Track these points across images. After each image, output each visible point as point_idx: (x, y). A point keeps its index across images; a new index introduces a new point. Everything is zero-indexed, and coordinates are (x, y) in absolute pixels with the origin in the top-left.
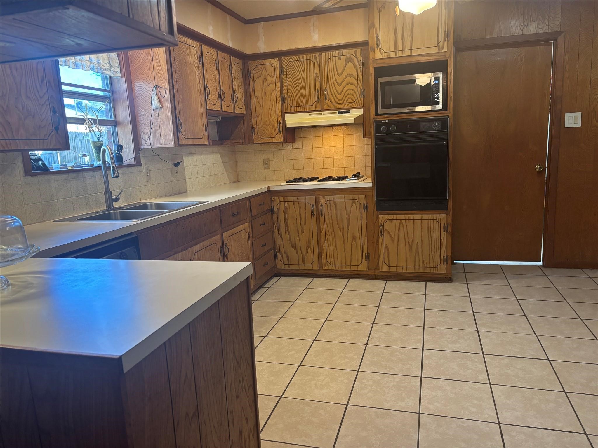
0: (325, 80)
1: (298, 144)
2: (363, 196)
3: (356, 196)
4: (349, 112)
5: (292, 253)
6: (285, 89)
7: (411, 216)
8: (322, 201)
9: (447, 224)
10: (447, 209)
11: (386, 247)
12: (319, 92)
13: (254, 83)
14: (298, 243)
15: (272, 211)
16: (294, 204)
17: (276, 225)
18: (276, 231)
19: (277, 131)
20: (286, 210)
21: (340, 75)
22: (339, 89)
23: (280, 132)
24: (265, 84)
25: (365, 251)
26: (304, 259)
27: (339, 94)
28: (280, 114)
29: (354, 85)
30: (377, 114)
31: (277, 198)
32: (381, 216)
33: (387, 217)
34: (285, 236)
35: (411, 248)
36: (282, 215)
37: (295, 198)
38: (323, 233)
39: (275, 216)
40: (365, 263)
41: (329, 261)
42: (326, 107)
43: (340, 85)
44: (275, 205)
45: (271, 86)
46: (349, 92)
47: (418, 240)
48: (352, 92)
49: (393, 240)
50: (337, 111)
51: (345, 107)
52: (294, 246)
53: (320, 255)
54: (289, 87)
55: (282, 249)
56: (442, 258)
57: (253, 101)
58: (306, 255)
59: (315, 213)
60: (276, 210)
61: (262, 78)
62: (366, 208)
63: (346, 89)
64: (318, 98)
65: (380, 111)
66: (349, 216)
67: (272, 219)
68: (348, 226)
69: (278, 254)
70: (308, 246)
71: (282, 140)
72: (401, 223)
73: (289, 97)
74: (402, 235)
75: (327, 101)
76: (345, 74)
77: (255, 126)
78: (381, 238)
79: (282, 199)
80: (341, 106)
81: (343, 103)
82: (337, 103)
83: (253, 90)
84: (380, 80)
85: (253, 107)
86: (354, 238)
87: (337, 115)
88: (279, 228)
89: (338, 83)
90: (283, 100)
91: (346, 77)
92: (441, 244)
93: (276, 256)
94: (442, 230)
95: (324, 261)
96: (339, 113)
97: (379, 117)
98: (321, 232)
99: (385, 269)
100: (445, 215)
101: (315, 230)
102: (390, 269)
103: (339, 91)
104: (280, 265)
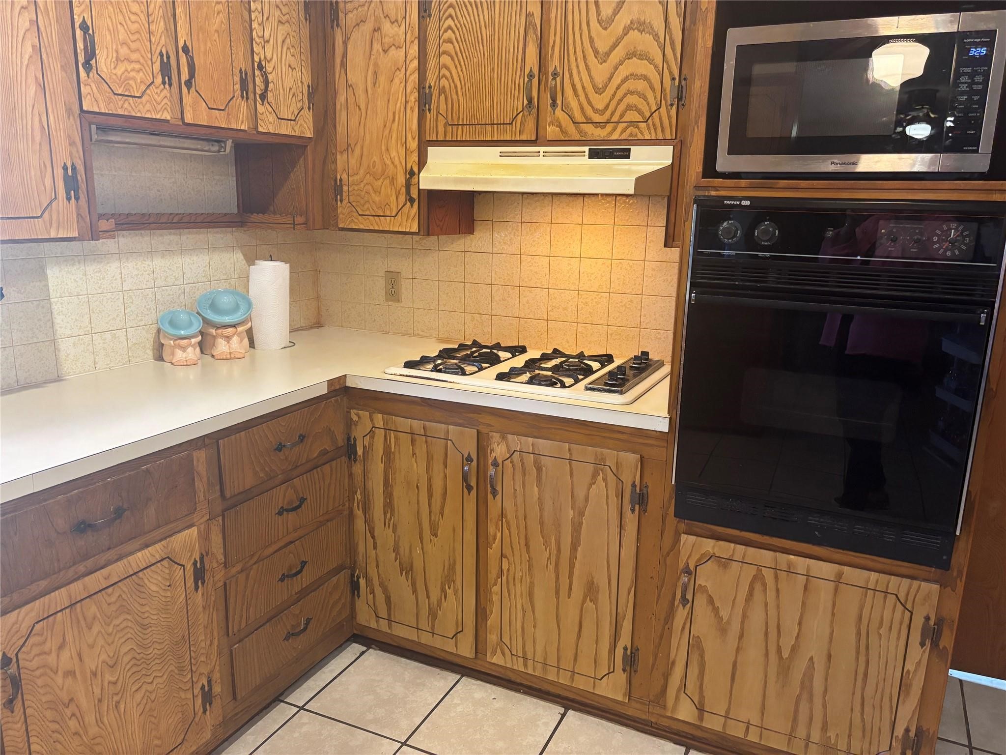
0: (554, 39)
1: (480, 240)
2: (632, 458)
3: (611, 455)
4: (625, 154)
5: (401, 586)
6: (432, 63)
7: (801, 564)
8: (499, 450)
9: (940, 621)
10: (945, 566)
11: (696, 646)
12: (535, 81)
13: (345, 43)
14: (418, 565)
15: (350, 450)
16: (413, 441)
17: (359, 496)
18: (359, 513)
19: (402, 198)
20: (388, 456)
21: (605, 24)
22: (600, 72)
23: (412, 200)
24: (377, 47)
25: (625, 640)
26: (433, 615)
27: (599, 91)
28: (414, 144)
29: (651, 62)
30: (709, 169)
31: (365, 414)
32: (687, 540)
33: (709, 545)
34: (384, 534)
35: (785, 669)
36: (377, 469)
37: (417, 425)
38: (493, 551)
39: (357, 469)
40: (620, 677)
41: (506, 640)
42: (551, 131)
43: (603, 58)
44: (358, 433)
45: (393, 52)
46: (630, 85)
47: (814, 648)
48: (641, 85)
49: (723, 629)
50: (586, 149)
51: (615, 137)
52: (407, 569)
53: (481, 614)
54: (445, 59)
55: (372, 572)
56: (899, 732)
57: (341, 99)
58: (439, 605)
59: (473, 483)
60: (360, 451)
61: (368, 27)
62: (641, 499)
63: (622, 72)
64: (530, 101)
65: (725, 162)
66: (582, 514)
67: (351, 475)
68: (575, 545)
69: (362, 582)
70: (448, 579)
71: (415, 229)
72: (758, 578)
73: (442, 91)
74: (757, 618)
75: (559, 112)
76: (623, 19)
77: (345, 176)
78: (681, 614)
79: (379, 419)
80: (600, 133)
81: (608, 122)
82: (589, 121)
83: (344, 64)
85: (341, 117)
86: (591, 591)
87: (585, 160)
88: (366, 507)
89: (596, 52)
90: (424, 100)
91: (627, 30)
92: (904, 686)
93: (355, 587)
94: (916, 637)
95: (493, 638)
96: (594, 154)
97: (718, 181)
98: (488, 545)
99: (685, 712)
100: (935, 587)
101: (470, 536)
102: (701, 718)
103: (600, 81)
104: (365, 617)
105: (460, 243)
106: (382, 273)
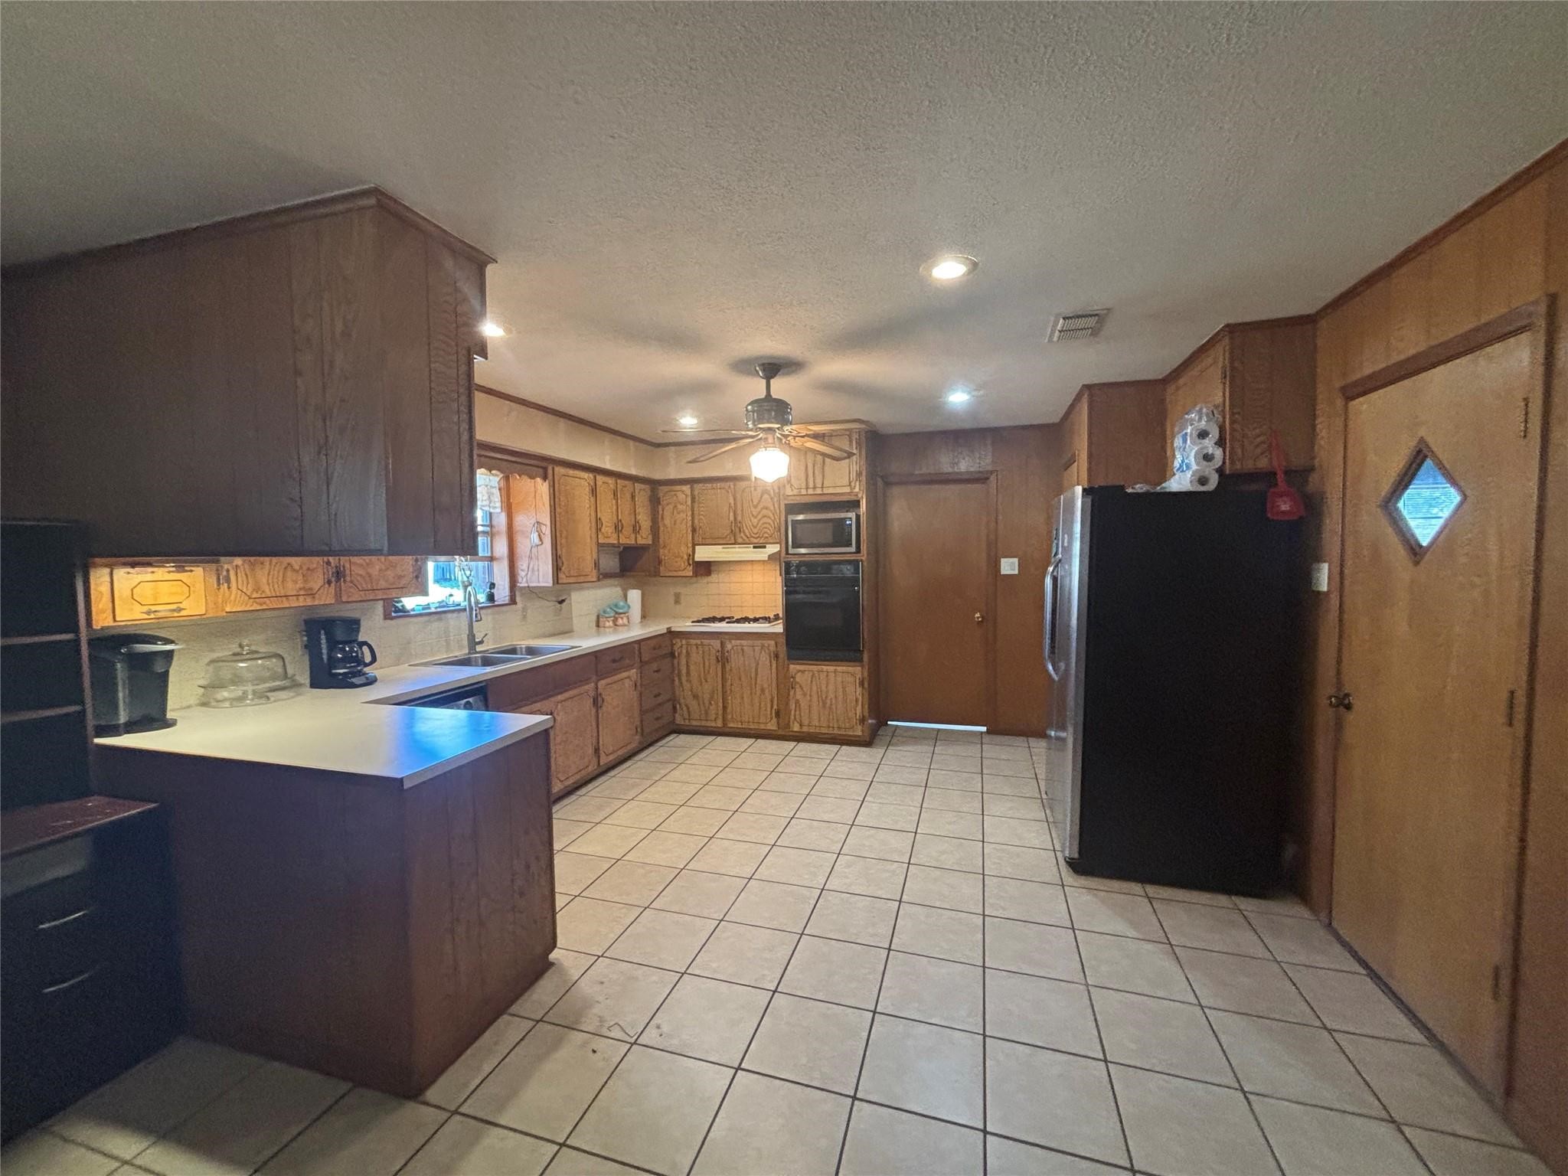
0: (739, 512)
1: (714, 577)
2: (772, 643)
3: (766, 643)
4: (765, 547)
5: (693, 704)
6: (696, 517)
7: (825, 668)
8: (729, 646)
9: (863, 679)
10: (861, 660)
11: (797, 702)
12: (733, 524)
13: (663, 511)
14: (700, 694)
15: (672, 655)
16: (697, 648)
17: (676, 672)
18: (676, 679)
19: (686, 564)
20: (688, 654)
21: (755, 507)
22: (755, 521)
23: (690, 565)
24: (675, 512)
25: (775, 707)
26: (707, 713)
27: (755, 527)
28: (690, 545)
29: (770, 518)
30: (787, 553)
31: (678, 640)
32: (792, 666)
33: (798, 667)
34: (687, 685)
35: (824, 703)
36: (683, 661)
37: (699, 642)
38: (729, 683)
39: (676, 661)
40: (775, 720)
41: (734, 716)
42: (740, 540)
43: (756, 517)
44: (676, 648)
45: (682, 514)
46: (765, 525)
47: (831, 695)
48: (767, 526)
49: (805, 695)
50: (752, 546)
51: (761, 542)
52: (696, 697)
53: (725, 708)
54: (702, 517)
55: (682, 701)
56: (858, 717)
57: (662, 529)
58: (709, 708)
59: (720, 659)
60: (676, 654)
61: (671, 506)
62: (777, 656)
63: (761, 522)
64: (732, 530)
65: (791, 551)
66: (758, 664)
67: (673, 664)
68: (757, 674)
69: (678, 706)
70: (712, 698)
71: (691, 574)
72: (813, 674)
73: (700, 527)
74: (814, 688)
75: (742, 535)
76: (759, 507)
77: (663, 557)
78: (792, 693)
79: (684, 642)
80: (756, 541)
81: (759, 537)
82: (752, 537)
83: (662, 518)
84: (791, 518)
85: (661, 534)
86: (763, 690)
87: (752, 549)
88: (679, 675)
89: (753, 515)
90: (694, 530)
91: (762, 509)
92: (857, 700)
93: (675, 708)
94: (858, 685)
95: (730, 717)
96: (754, 547)
97: (790, 556)
98: (726, 682)
99: (796, 728)
100: (860, 668)
101: (720, 679)
102: (801, 728)
103: (755, 524)
104: (679, 720)
105: (706, 580)
106: (672, 593)
